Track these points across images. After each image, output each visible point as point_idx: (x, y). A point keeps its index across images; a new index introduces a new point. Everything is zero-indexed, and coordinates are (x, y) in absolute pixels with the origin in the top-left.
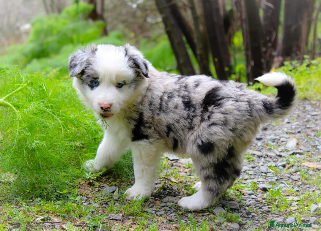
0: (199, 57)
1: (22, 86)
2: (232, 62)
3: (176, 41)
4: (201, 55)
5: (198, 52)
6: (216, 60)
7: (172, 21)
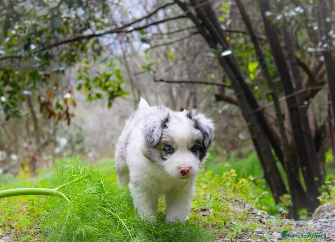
0: (286, 165)
1: (79, 177)
2: (322, 173)
3: (262, 149)
4: (288, 163)
5: (285, 160)
6: (305, 168)
7: (258, 129)
